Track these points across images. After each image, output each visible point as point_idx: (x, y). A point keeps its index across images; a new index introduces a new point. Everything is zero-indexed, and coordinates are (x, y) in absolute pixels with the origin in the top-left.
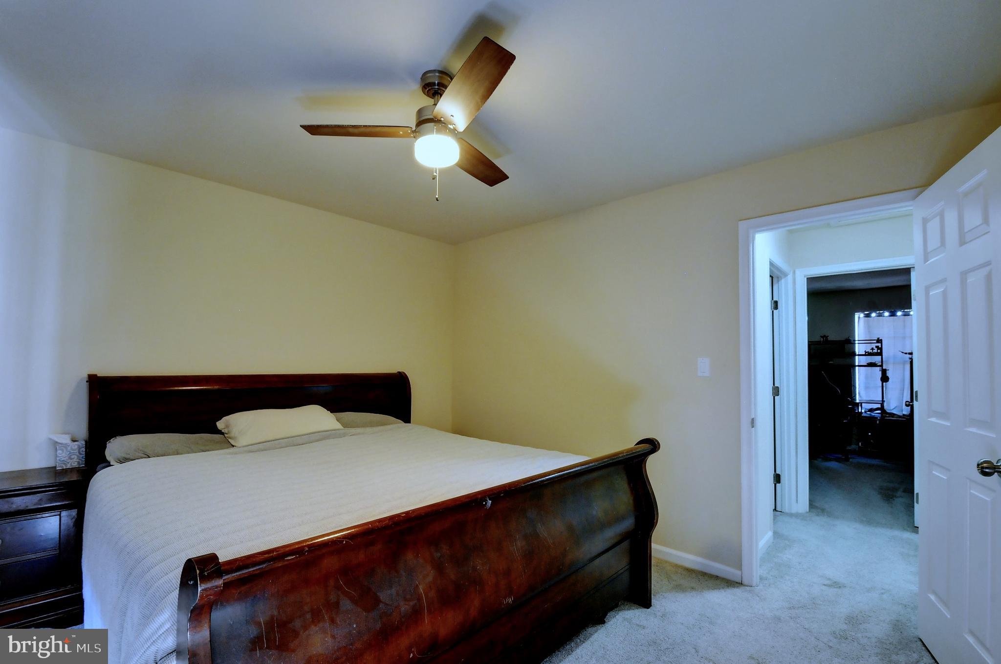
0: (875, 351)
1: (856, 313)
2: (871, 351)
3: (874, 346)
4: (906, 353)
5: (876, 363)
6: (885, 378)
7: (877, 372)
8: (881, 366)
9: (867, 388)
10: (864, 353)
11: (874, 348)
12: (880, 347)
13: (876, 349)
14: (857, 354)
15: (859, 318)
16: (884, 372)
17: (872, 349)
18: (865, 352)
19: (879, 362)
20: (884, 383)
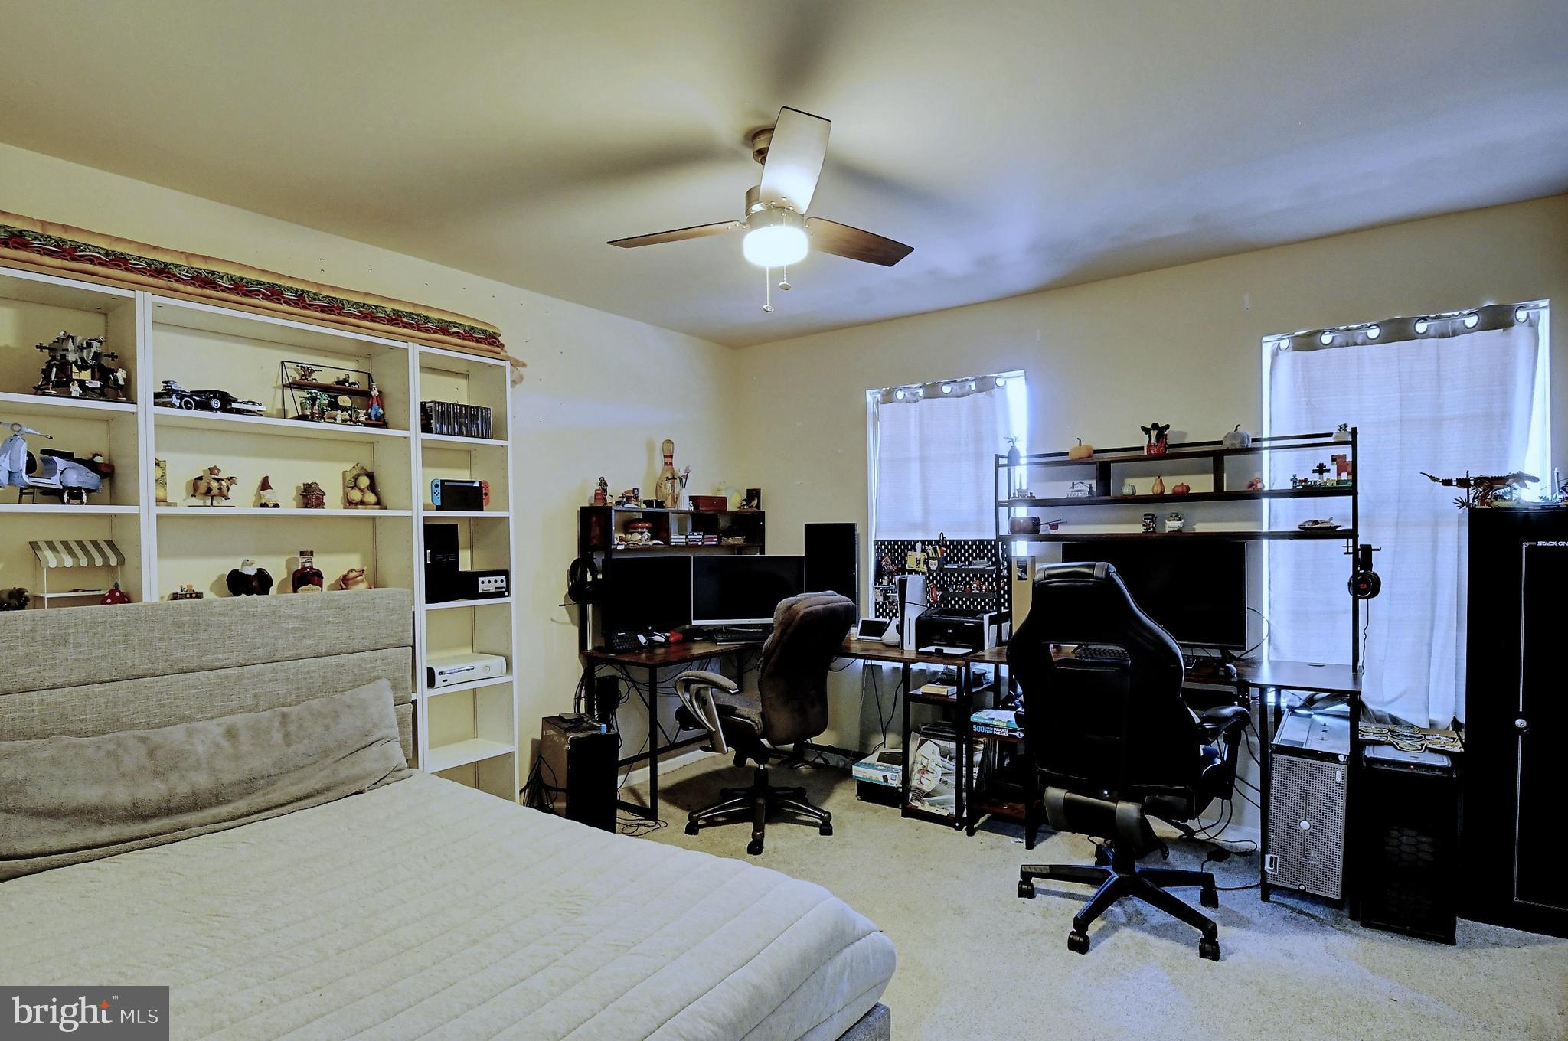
0: (1331, 477)
1: (1265, 339)
2: (1316, 477)
3: (1325, 456)
4: (1447, 483)
5: (1335, 523)
6: (1365, 584)
7: (1337, 556)
8: (1352, 534)
9: (1300, 616)
10: (1290, 486)
11: (1328, 465)
12: (1349, 458)
13: (1334, 469)
14: (1267, 488)
15: (1275, 355)
16: (1363, 557)
17: (1321, 470)
18: (1294, 480)
19: (1346, 520)
20: (1362, 603)
